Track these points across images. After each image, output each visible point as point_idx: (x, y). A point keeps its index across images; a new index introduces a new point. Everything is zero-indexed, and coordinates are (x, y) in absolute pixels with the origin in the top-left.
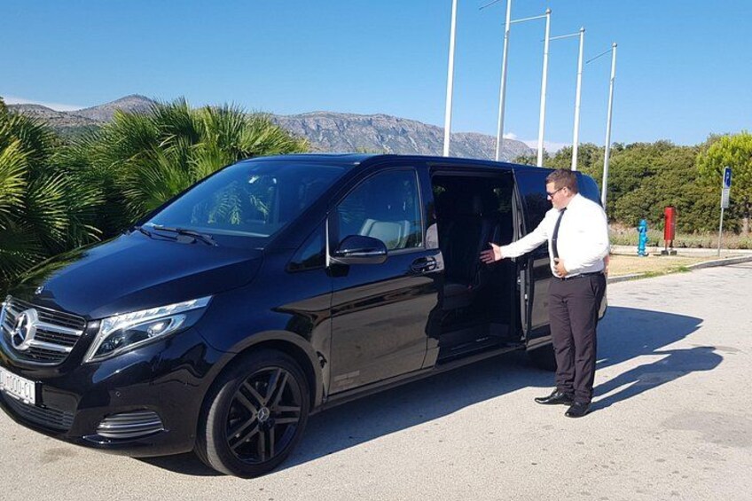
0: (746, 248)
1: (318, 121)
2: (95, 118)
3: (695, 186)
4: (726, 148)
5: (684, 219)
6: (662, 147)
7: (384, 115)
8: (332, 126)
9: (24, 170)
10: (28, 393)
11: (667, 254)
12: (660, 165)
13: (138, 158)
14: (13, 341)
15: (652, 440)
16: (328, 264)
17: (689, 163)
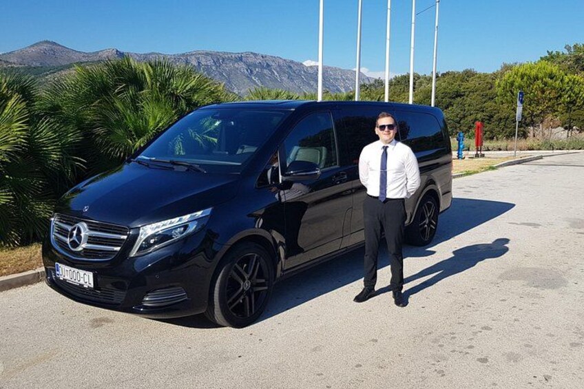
0: (533, 149)
1: (198, 58)
2: (12, 61)
3: (494, 104)
4: (517, 75)
5: (486, 129)
6: (468, 75)
7: (252, 53)
8: (210, 63)
9: (26, 117)
10: (86, 280)
11: (478, 157)
12: (467, 88)
13: (99, 103)
14: (70, 246)
15: (495, 288)
16: (280, 182)
17: (489, 86)
